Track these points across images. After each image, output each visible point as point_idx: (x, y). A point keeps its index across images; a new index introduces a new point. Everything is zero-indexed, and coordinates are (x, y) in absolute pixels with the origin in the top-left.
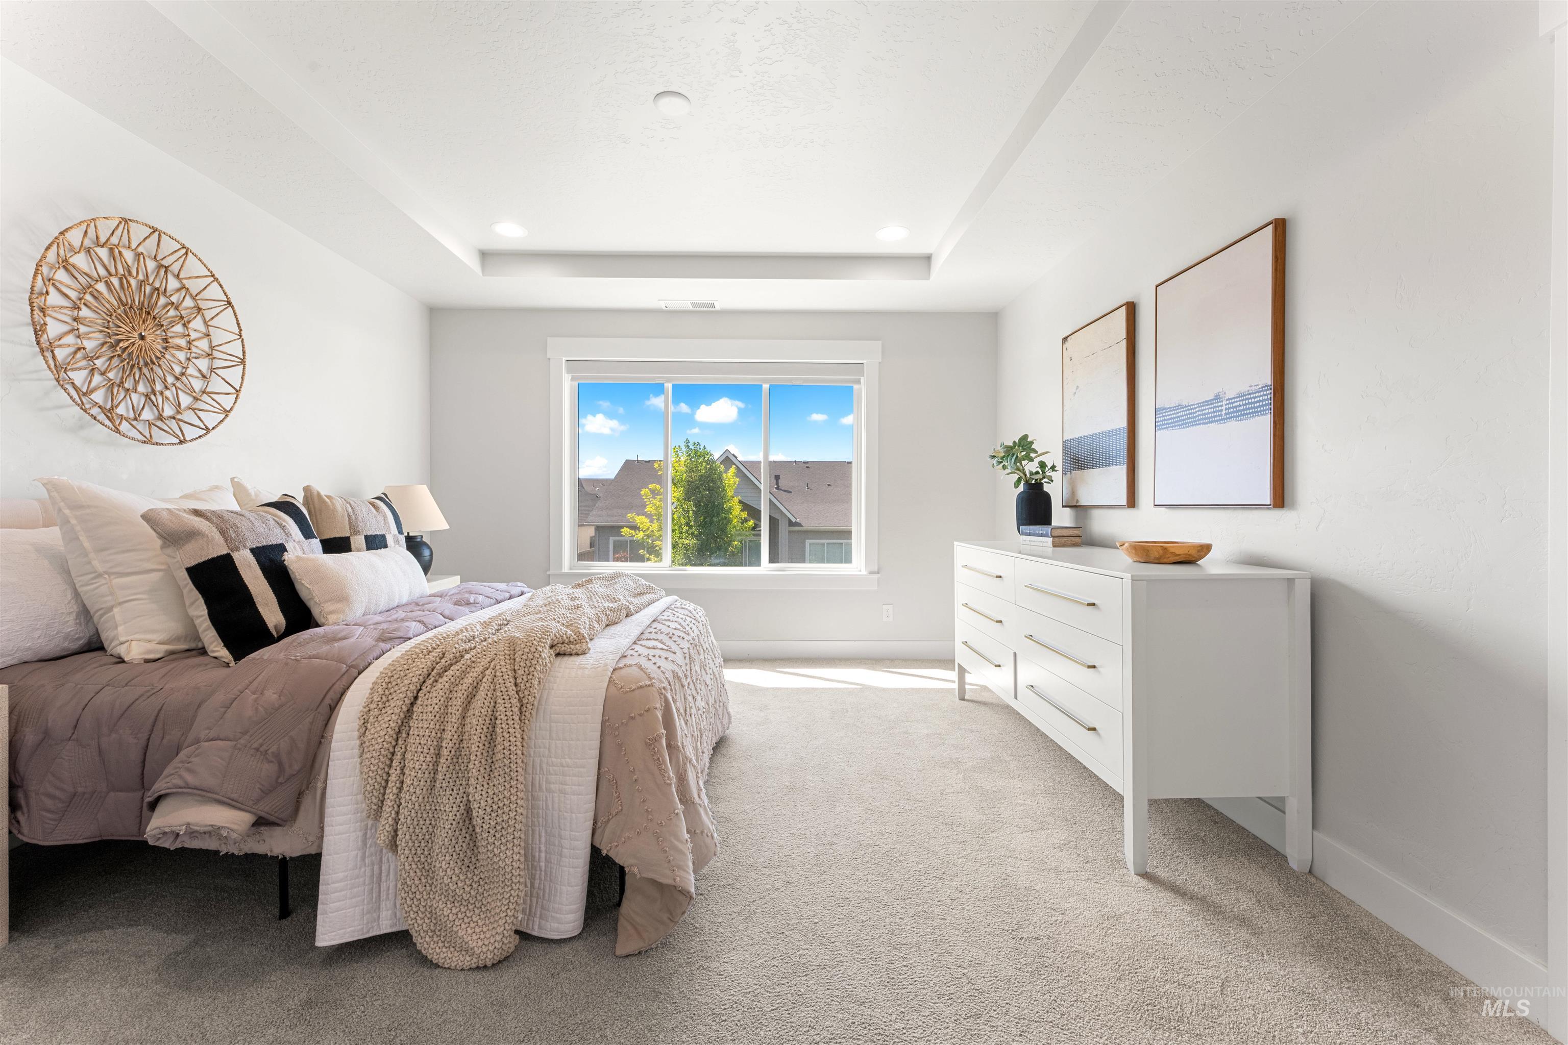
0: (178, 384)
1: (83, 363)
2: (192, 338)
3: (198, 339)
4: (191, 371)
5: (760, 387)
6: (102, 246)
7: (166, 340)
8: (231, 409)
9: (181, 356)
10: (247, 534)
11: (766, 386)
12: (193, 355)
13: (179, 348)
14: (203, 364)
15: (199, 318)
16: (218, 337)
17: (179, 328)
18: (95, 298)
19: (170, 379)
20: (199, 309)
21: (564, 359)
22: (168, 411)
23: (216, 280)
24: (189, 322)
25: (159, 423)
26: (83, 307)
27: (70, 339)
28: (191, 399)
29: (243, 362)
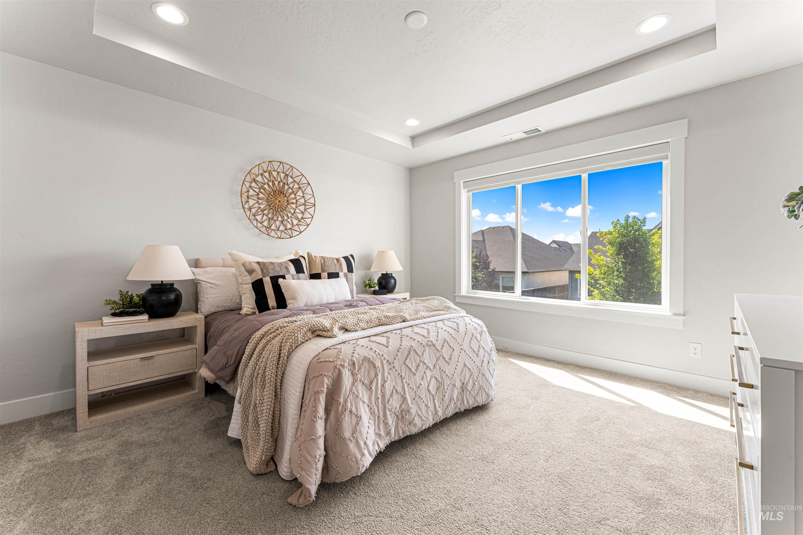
0: (293, 216)
1: (261, 213)
2: (297, 199)
3: (300, 199)
4: (297, 211)
5: (580, 177)
6: (266, 172)
7: (288, 201)
8: (310, 224)
9: (294, 206)
10: (271, 271)
11: (585, 176)
12: (298, 205)
13: (293, 203)
14: (302, 208)
15: (300, 190)
16: (307, 197)
17: (293, 196)
18: (264, 190)
19: (290, 215)
20: (300, 188)
21: (462, 182)
22: (289, 226)
23: (303, 176)
24: (296, 193)
25: (286, 232)
26: (260, 194)
27: (257, 205)
28: (297, 221)
29: (314, 205)
